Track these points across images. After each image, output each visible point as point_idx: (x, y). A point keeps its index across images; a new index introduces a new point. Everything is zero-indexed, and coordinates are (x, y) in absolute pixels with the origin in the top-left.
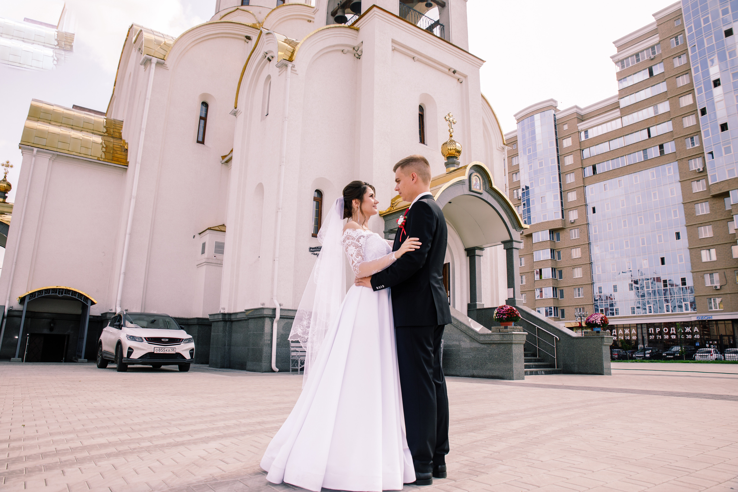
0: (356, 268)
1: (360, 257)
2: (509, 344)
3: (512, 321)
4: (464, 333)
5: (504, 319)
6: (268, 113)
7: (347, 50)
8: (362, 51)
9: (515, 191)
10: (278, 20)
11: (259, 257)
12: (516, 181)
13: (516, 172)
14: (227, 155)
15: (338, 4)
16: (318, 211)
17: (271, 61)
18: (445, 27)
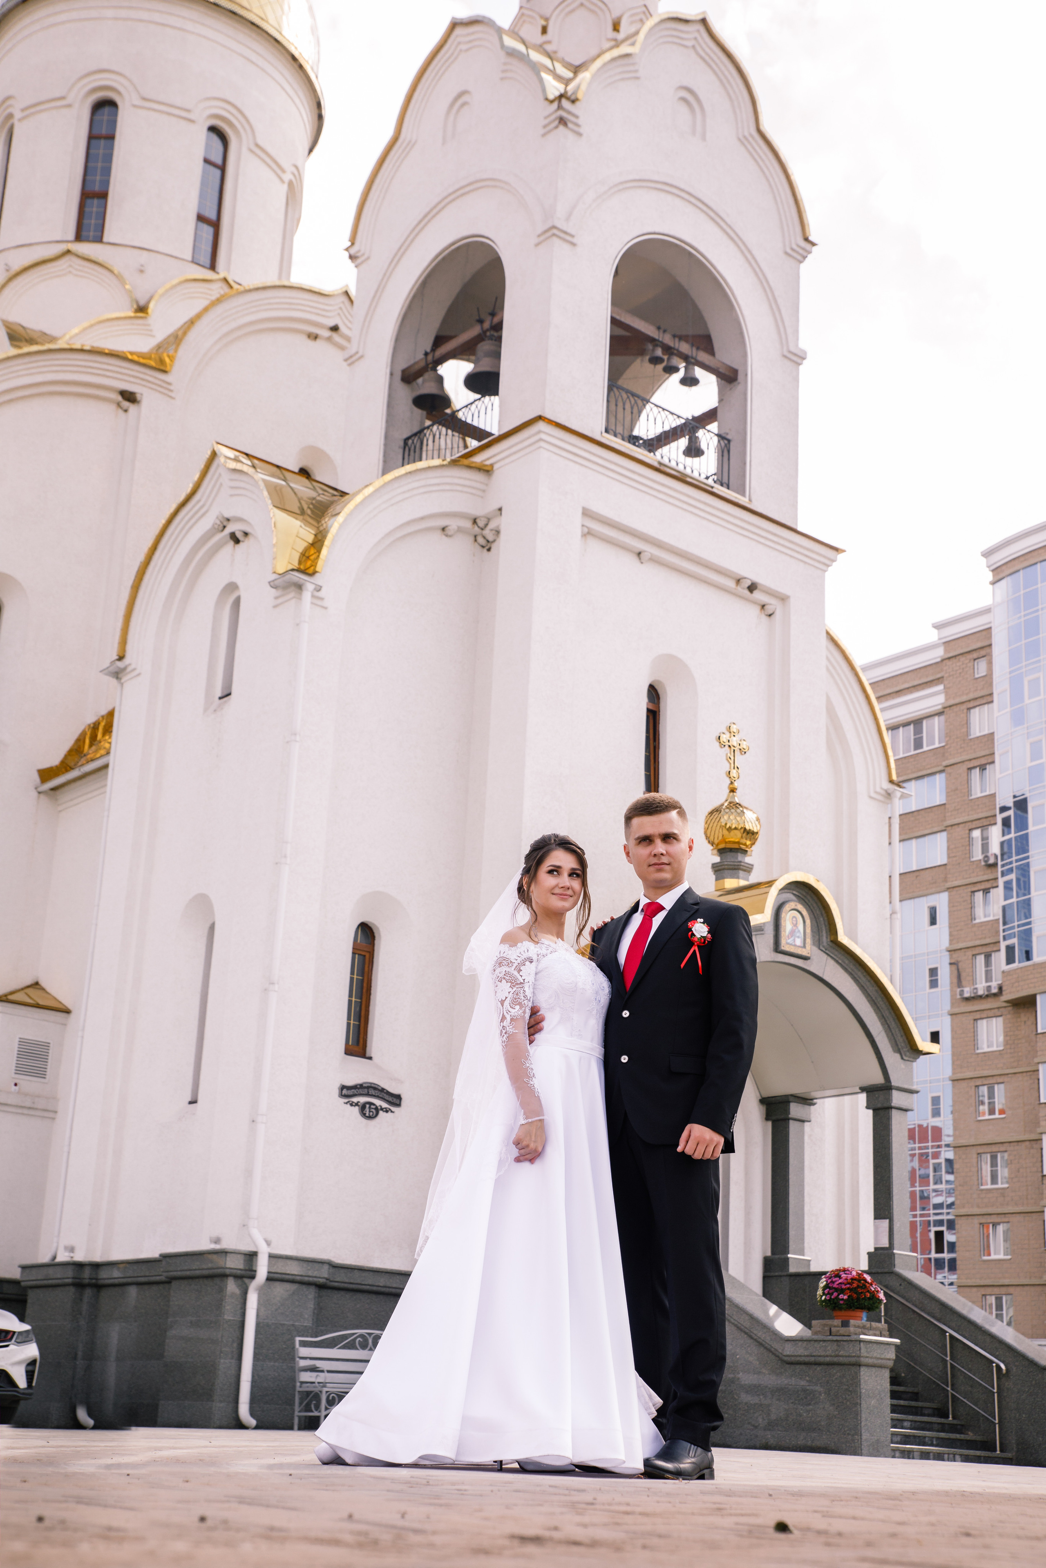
1: (517, 1007)
2: (853, 1363)
6: (229, 694)
7: (456, 528)
8: (498, 532)
9: (977, 834)
10: (220, 339)
11: (190, 1103)
12: (979, 795)
13: (983, 761)
14: (56, 766)
15: (423, 352)
16: (362, 981)
17: (241, 544)
18: (732, 444)
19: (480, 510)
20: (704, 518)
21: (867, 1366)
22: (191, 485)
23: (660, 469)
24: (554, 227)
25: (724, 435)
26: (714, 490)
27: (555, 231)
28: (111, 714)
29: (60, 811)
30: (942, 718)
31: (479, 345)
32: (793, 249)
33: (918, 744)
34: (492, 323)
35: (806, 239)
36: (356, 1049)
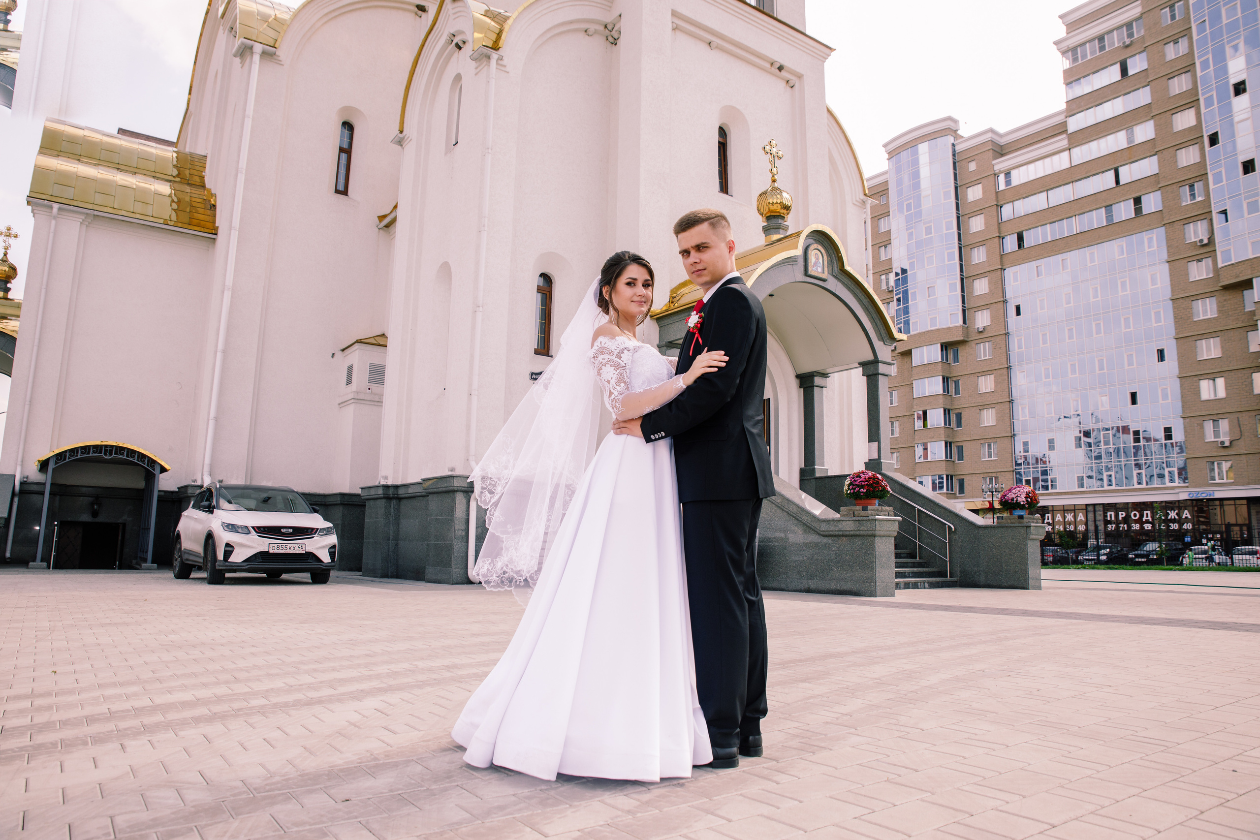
0: (617, 404)
1: (623, 385)
2: (870, 536)
3: (875, 497)
4: (793, 517)
5: (862, 494)
6: (457, 143)
7: (594, 30)
8: (620, 32)
9: (883, 277)
11: (444, 389)
12: (884, 259)
13: (886, 243)
14: (388, 214)
16: (545, 309)
17: (461, 48)
36: (542, 350)
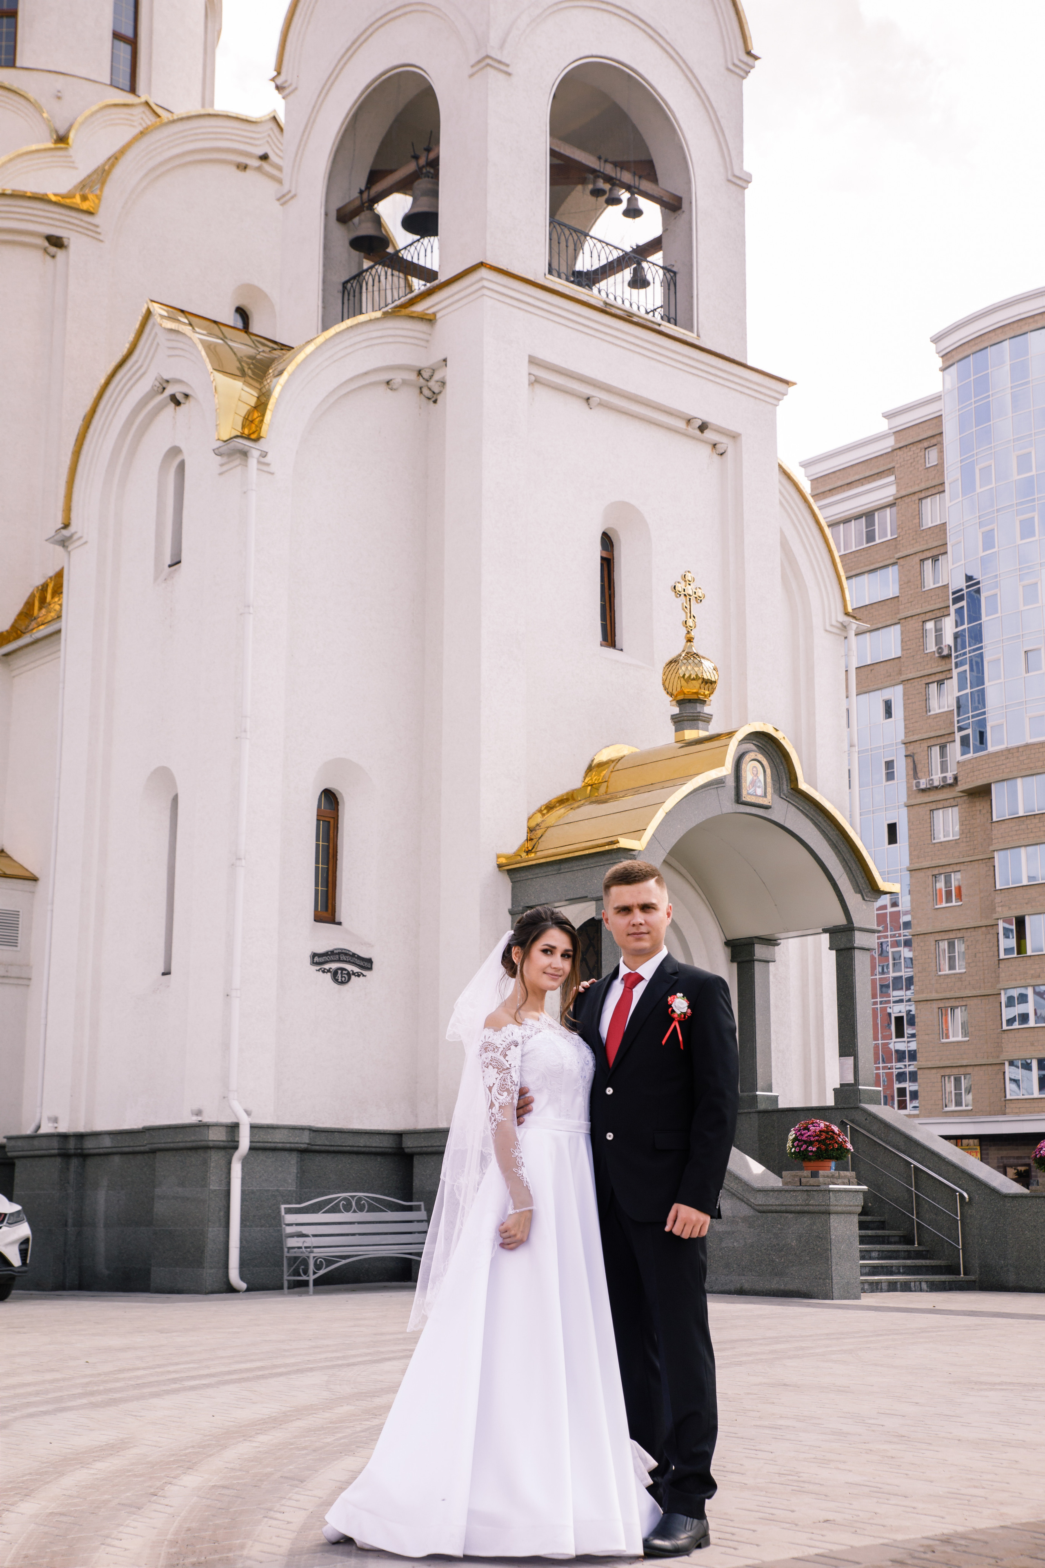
2: (823, 1213)
3: (830, 1158)
6: (179, 562)
7: (400, 381)
8: (443, 383)
9: (930, 625)
10: (146, 175)
11: (164, 974)
12: (932, 586)
13: (935, 552)
14: (7, 631)
15: (358, 191)
16: (328, 847)
17: (182, 405)
18: (678, 276)
19: (424, 361)
20: (653, 359)
21: (837, 1213)
22: (127, 345)
23: (606, 310)
24: (488, 57)
25: (669, 268)
26: (662, 328)
27: (489, 61)
28: (60, 575)
29: (14, 677)
30: (894, 509)
31: (416, 184)
32: (734, 65)
33: (870, 537)
34: (427, 158)
35: (749, 53)
36: (325, 914)
